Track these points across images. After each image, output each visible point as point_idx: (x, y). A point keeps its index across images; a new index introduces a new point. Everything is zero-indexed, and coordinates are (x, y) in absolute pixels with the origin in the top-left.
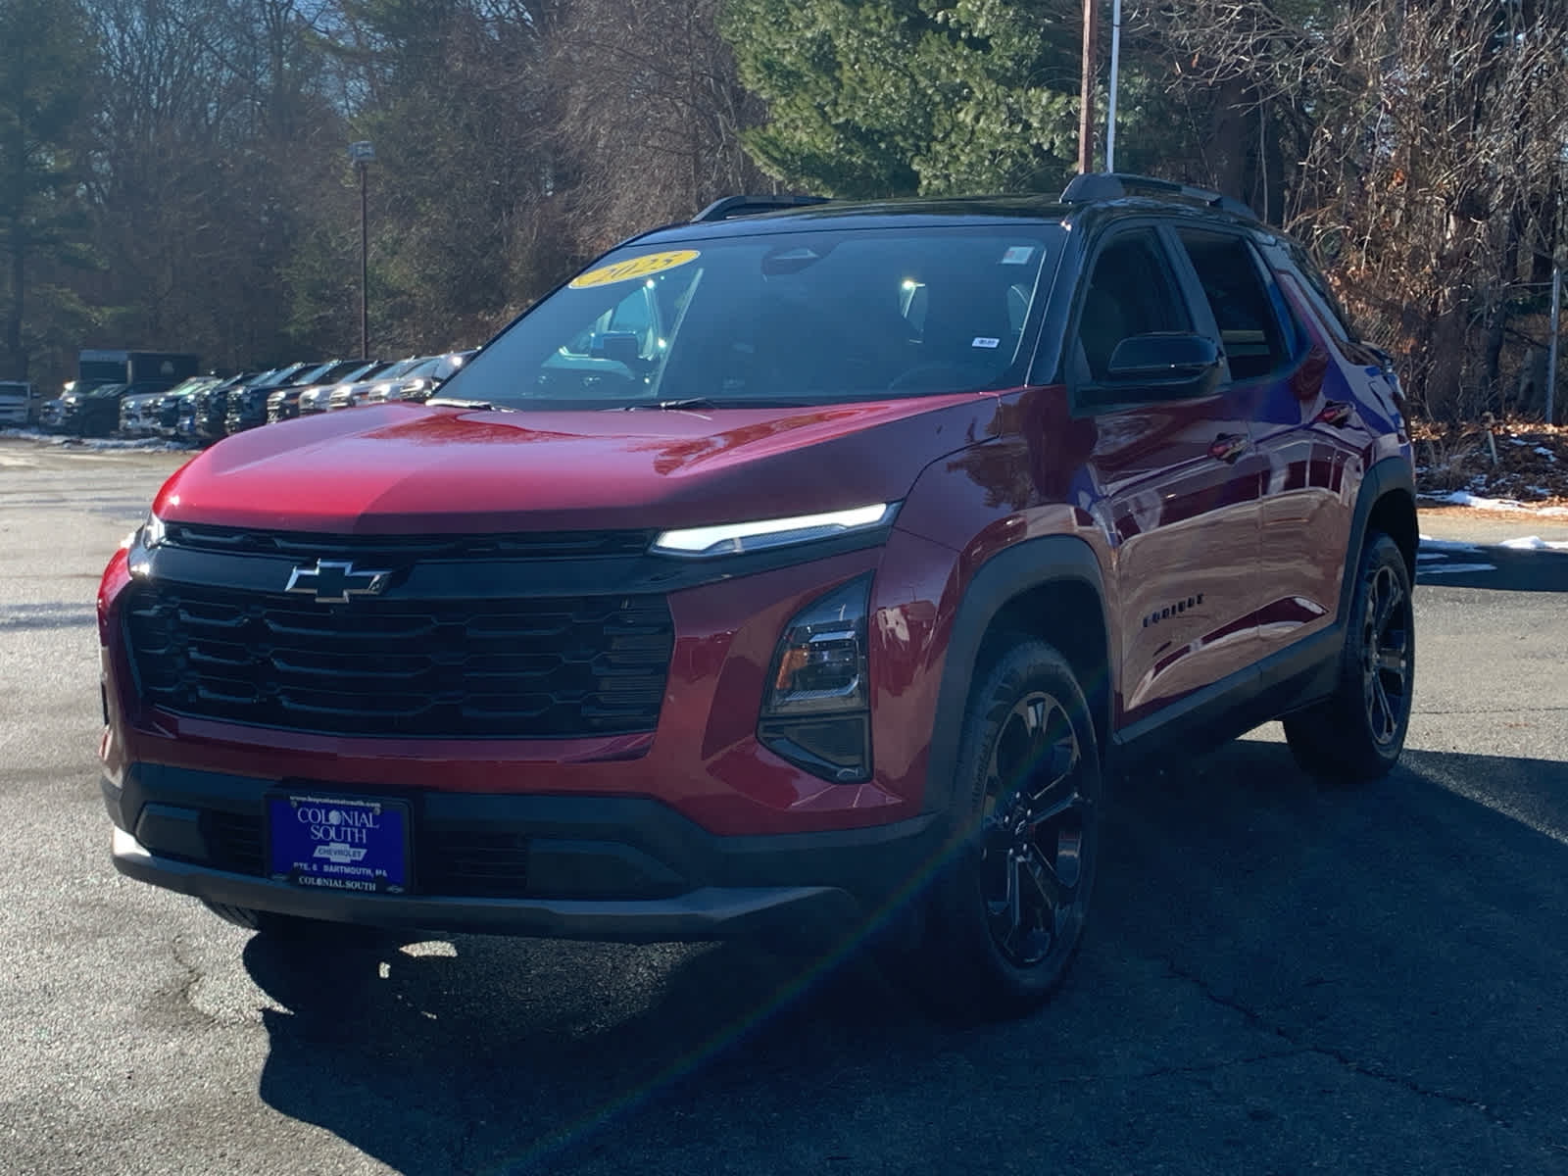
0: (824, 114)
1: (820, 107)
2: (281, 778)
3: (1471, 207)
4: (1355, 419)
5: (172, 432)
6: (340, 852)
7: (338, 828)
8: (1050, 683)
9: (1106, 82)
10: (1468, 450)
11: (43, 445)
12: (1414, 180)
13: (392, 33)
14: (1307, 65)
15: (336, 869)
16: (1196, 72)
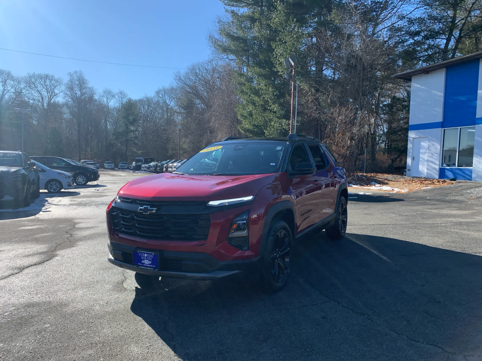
0: (250, 123)
1: (250, 122)
2: (136, 247)
3: (352, 139)
4: (338, 177)
5: (149, 170)
6: (147, 262)
7: (146, 257)
8: (284, 228)
9: (294, 119)
10: (352, 177)
11: (129, 172)
12: (343, 135)
13: (185, 109)
14: (326, 116)
15: (146, 265)
16: (309, 117)
